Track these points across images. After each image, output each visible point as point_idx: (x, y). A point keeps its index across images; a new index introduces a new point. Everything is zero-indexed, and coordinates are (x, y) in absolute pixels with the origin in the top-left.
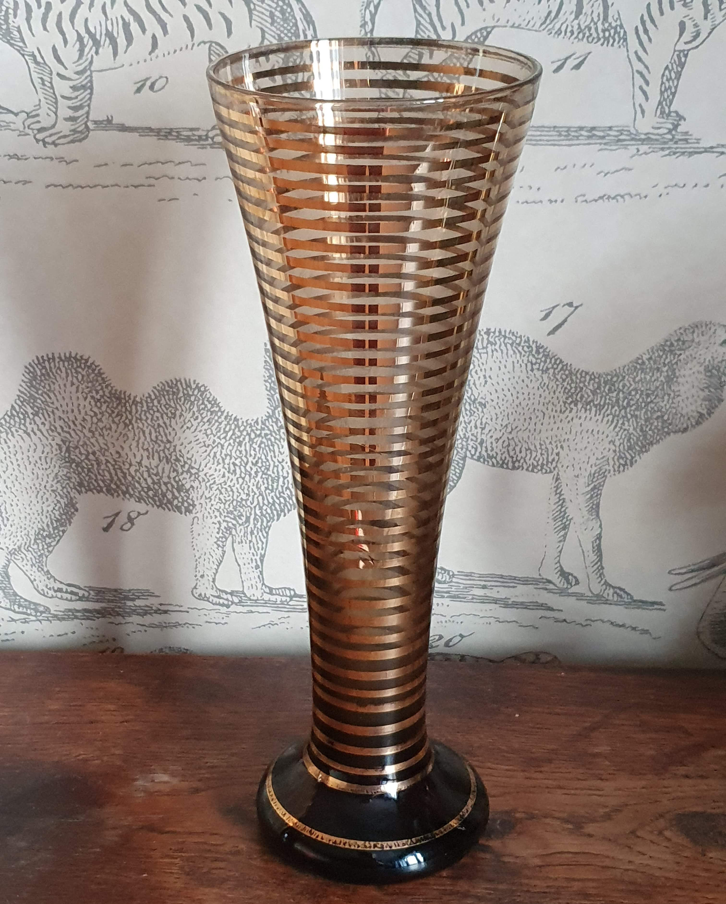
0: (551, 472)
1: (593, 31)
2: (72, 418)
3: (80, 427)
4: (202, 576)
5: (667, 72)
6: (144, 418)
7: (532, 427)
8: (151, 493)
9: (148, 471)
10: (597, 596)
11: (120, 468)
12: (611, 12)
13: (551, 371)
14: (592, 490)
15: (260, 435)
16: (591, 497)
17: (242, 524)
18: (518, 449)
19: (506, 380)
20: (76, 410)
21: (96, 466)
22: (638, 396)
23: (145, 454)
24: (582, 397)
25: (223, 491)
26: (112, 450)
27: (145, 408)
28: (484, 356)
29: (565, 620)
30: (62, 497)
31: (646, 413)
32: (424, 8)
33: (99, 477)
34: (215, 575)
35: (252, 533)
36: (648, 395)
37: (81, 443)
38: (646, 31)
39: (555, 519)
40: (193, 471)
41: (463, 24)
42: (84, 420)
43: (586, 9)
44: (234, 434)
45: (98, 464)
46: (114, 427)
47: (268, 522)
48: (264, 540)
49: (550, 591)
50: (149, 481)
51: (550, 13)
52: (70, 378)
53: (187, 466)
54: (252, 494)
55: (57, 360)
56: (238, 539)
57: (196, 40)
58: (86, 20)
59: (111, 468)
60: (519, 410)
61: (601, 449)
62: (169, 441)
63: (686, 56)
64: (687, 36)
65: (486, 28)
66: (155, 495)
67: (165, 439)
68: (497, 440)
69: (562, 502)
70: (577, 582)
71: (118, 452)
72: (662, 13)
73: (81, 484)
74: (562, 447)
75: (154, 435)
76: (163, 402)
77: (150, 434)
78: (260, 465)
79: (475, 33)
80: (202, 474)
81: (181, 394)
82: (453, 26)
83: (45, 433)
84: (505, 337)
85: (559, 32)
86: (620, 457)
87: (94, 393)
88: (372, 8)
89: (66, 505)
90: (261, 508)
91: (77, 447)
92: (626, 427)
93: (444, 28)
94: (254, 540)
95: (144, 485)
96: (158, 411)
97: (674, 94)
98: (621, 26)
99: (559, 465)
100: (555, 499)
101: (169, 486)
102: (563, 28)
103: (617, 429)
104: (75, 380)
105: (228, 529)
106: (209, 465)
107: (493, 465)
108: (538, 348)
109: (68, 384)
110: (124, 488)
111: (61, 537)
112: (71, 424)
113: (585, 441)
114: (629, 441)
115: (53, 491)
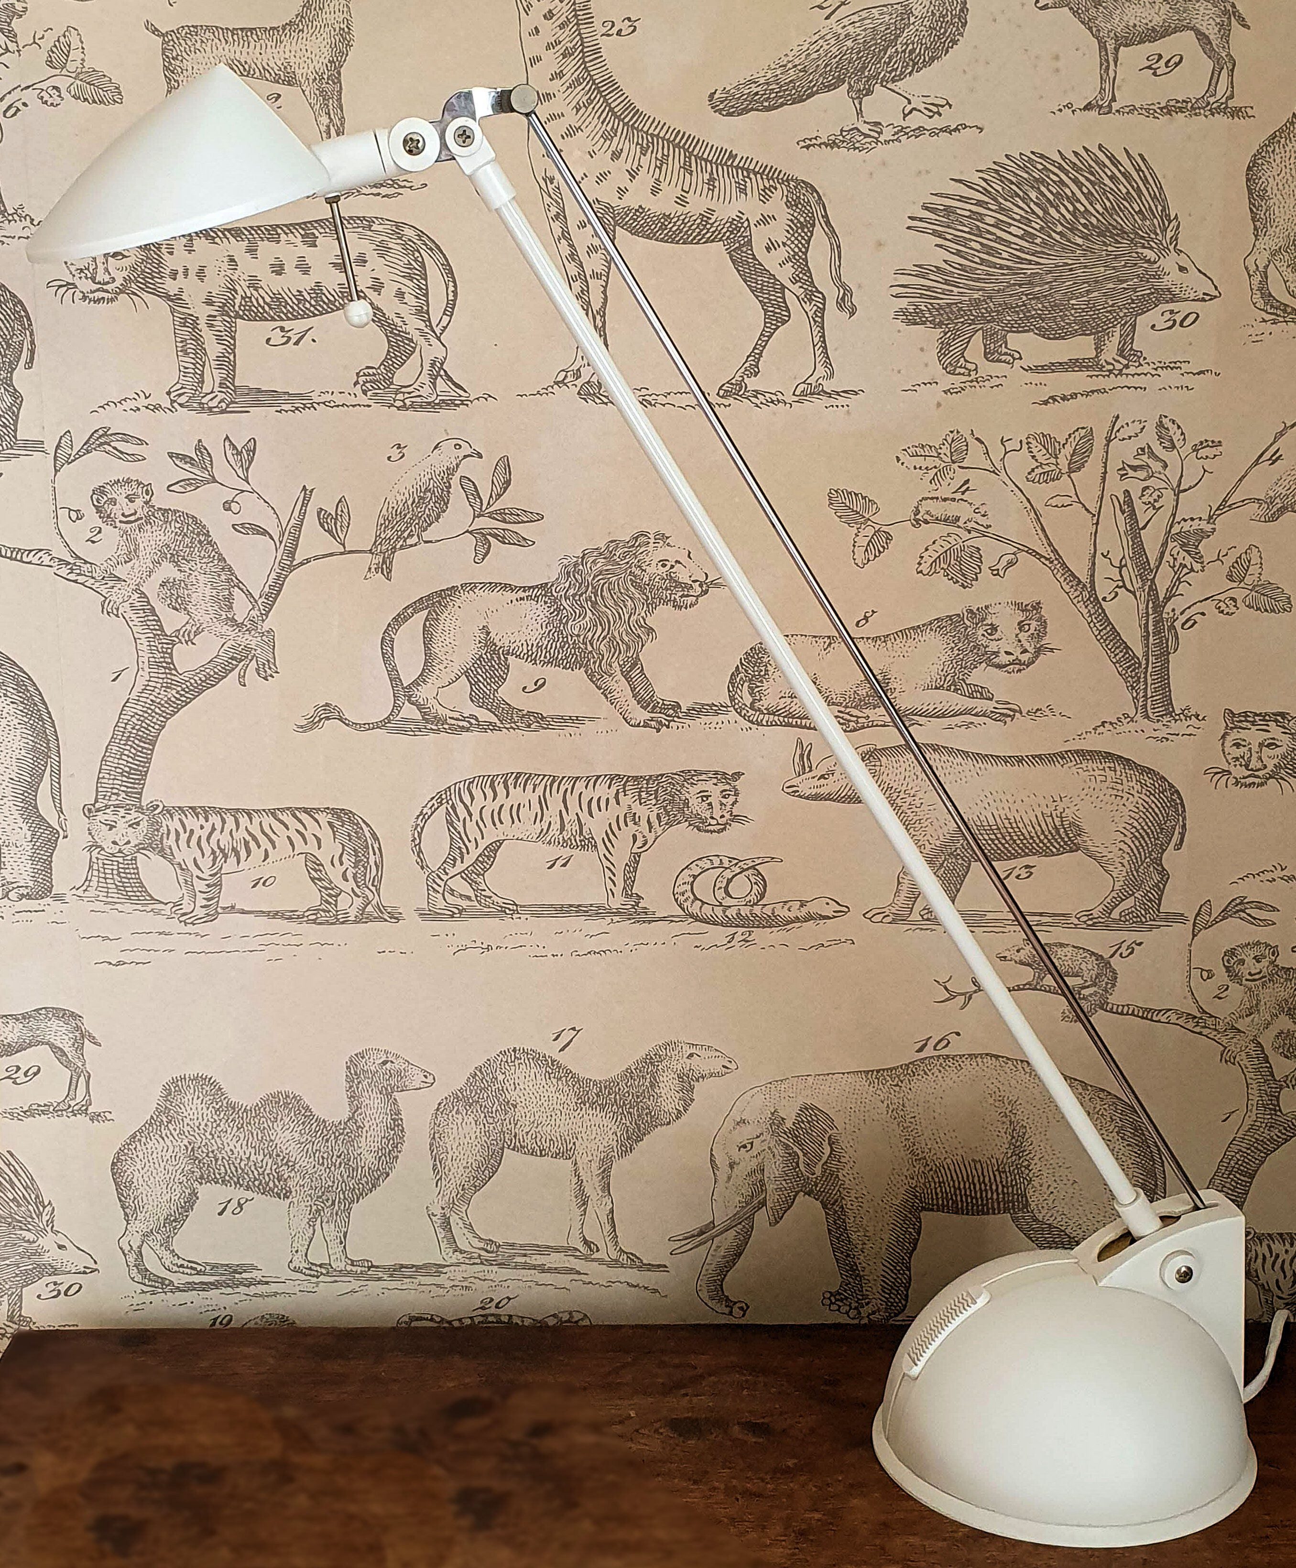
0: (570, 1158)
1: (573, 841)
2: (197, 1124)
3: (203, 1132)
4: (297, 1251)
5: (627, 868)
6: (253, 1122)
7: (553, 1122)
8: (257, 1183)
9: (255, 1165)
10: (613, 1260)
11: (233, 1163)
12: (585, 829)
13: (564, 1079)
14: (603, 1172)
15: (343, 1133)
16: (603, 1178)
17: (329, 1207)
18: (543, 1140)
19: (531, 1087)
20: (200, 1118)
21: (214, 1163)
22: (631, 1097)
23: (253, 1151)
24: (589, 1098)
25: (314, 1179)
26: (227, 1149)
27: (253, 1114)
28: (513, 1068)
29: (590, 1283)
30: (186, 1188)
31: (638, 1110)
32: (455, 829)
33: (217, 1171)
34: (307, 1250)
35: (337, 1214)
36: (638, 1097)
37: (203, 1143)
38: (610, 841)
39: (576, 1197)
40: (290, 1164)
41: (483, 838)
42: (206, 1125)
43: (567, 827)
44: (322, 1132)
45: (217, 1160)
46: (229, 1130)
47: (350, 1204)
48: (347, 1220)
49: (576, 1257)
50: (256, 1173)
51: (542, 830)
52: (197, 1093)
53: (285, 1160)
54: (336, 1182)
55: (187, 1079)
56: (326, 1220)
57: (296, 852)
58: (219, 840)
59: (226, 1163)
60: (543, 1109)
61: (607, 1139)
62: (271, 1140)
63: (639, 857)
64: (639, 843)
65: (498, 841)
66: (260, 1184)
67: (268, 1139)
68: (527, 1133)
69: (580, 1183)
70: (598, 1251)
71: (231, 1150)
72: (620, 829)
73: (202, 1177)
74: (577, 1138)
75: (260, 1135)
76: (267, 1109)
77: (257, 1134)
78: (343, 1157)
79: (491, 844)
80: (297, 1166)
81: (281, 1103)
82: (475, 839)
83: (176, 1138)
84: (528, 1054)
85: (549, 843)
86: (622, 1145)
87: (214, 1104)
88: (419, 829)
89: (189, 1194)
90: (344, 1193)
91: (199, 1148)
92: (624, 1121)
93: (470, 841)
94: (339, 1220)
95: (251, 1176)
96: (263, 1117)
97: (633, 882)
98: (593, 838)
99: (576, 1152)
100: (575, 1180)
101: (271, 1176)
102: (552, 840)
103: (617, 1123)
104: (200, 1095)
105: (318, 1211)
106: (303, 1159)
107: (525, 1153)
108: (553, 1061)
109: (196, 1097)
110: (236, 1180)
111: (185, 1221)
112: (196, 1129)
113: (594, 1132)
114: (627, 1132)
115: (180, 1183)
